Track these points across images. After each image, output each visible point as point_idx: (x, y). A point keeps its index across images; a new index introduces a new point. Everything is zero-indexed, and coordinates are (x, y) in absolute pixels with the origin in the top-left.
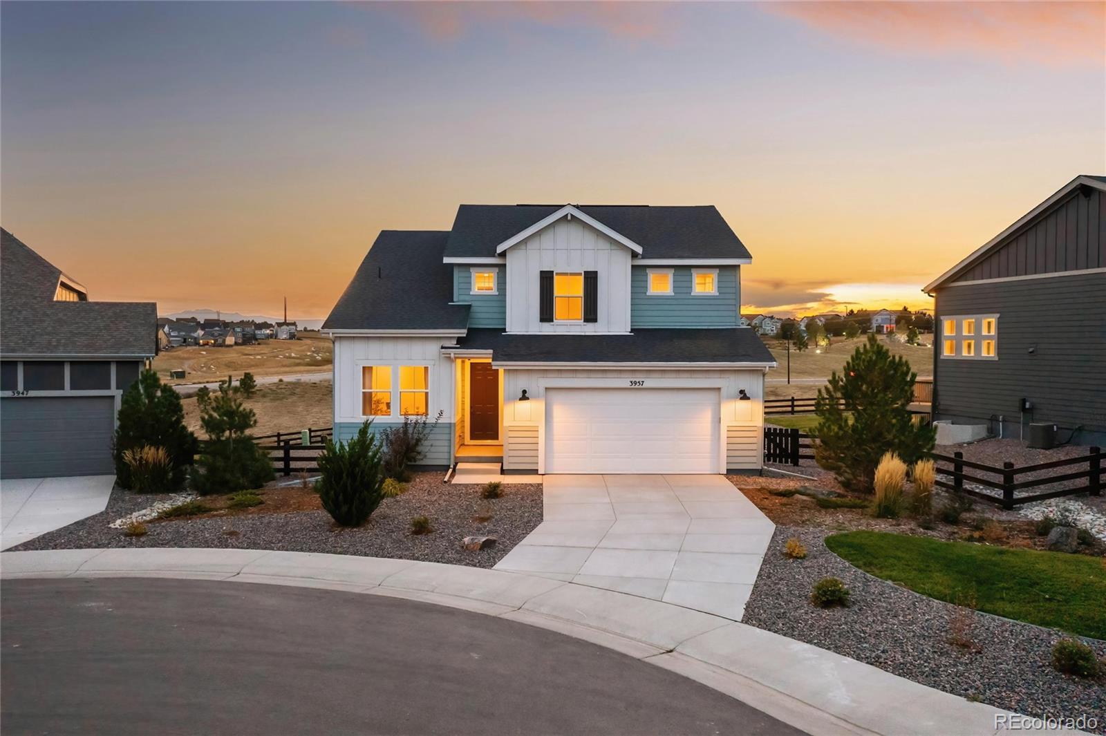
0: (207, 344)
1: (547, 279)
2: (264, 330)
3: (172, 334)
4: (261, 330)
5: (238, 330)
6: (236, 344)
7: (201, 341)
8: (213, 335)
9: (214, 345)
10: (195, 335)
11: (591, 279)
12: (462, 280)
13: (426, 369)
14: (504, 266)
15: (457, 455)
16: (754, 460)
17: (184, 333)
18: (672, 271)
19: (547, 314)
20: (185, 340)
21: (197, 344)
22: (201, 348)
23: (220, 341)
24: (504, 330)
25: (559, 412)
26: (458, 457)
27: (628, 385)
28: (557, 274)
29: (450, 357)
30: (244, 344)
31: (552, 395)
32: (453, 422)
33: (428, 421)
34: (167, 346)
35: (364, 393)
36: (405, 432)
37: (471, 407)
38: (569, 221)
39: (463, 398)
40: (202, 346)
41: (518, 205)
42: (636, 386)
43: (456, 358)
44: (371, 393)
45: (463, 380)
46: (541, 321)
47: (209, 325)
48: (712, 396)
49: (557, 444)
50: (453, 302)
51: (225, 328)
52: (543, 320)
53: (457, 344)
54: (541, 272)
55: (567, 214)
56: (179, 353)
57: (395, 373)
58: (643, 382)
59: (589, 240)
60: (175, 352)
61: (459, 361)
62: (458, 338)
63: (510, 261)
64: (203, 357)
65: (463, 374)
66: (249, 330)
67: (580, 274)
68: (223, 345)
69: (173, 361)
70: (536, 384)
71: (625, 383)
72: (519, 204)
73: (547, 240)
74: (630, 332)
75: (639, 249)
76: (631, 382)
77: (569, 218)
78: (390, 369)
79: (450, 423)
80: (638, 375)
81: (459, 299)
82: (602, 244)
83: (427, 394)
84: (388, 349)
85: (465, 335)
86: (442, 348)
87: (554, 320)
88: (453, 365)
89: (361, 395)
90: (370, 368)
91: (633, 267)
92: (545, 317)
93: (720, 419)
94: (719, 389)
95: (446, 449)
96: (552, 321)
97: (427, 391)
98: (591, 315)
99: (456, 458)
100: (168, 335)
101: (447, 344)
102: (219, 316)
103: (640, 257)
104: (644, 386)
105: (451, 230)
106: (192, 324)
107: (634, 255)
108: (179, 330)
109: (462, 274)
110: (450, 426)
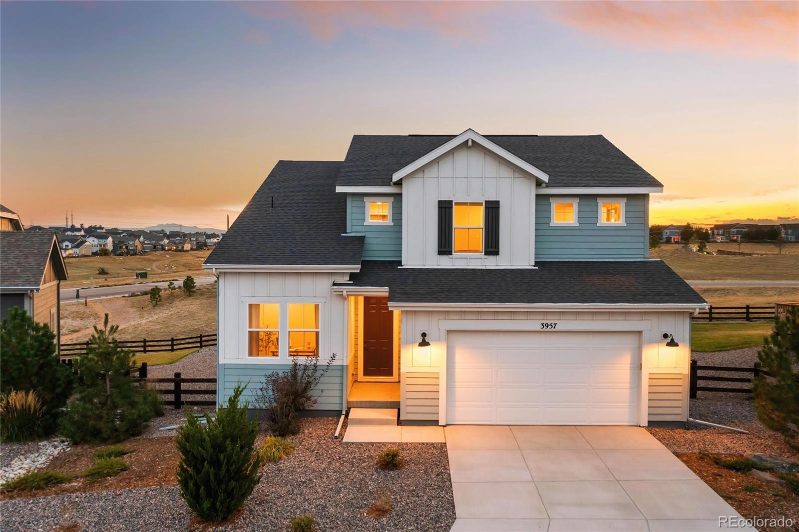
0: (171, 250)
1: (445, 209)
2: (212, 239)
3: (146, 242)
4: (210, 239)
5: (193, 239)
6: (192, 249)
7: (166, 248)
8: (175, 243)
9: (176, 250)
10: (162, 243)
11: (492, 210)
12: (355, 210)
13: (317, 307)
14: (400, 195)
15: (349, 400)
16: (679, 411)
17: (154, 242)
18: (577, 200)
19: (445, 247)
20: (155, 246)
21: (163, 249)
22: (166, 252)
23: (180, 247)
24: (400, 263)
25: (462, 357)
26: (350, 402)
27: (538, 327)
28: (456, 204)
29: (342, 295)
30: (197, 249)
31: (454, 338)
32: (345, 364)
33: (318, 363)
34: (141, 251)
35: (250, 332)
36: (294, 376)
37: (365, 342)
38: (469, 148)
39: (356, 332)
40: (167, 251)
41: (409, 136)
42: (548, 329)
43: (348, 295)
44: (258, 332)
45: (356, 315)
46: (438, 254)
47: (173, 235)
48: (631, 341)
49: (460, 391)
50: (346, 233)
51: (184, 237)
52: (441, 253)
53: (349, 280)
54: (439, 202)
55: (468, 140)
56: (150, 256)
57: (284, 310)
58: (556, 324)
59: (491, 168)
60: (146, 255)
61: (352, 299)
62: (351, 274)
63: (406, 190)
64: (167, 259)
65: (356, 309)
66: (202, 239)
67: (480, 204)
68: (182, 250)
69: (144, 262)
70: (436, 326)
71: (536, 325)
72: (410, 134)
73: (446, 168)
74: (534, 266)
75: (545, 177)
76: (543, 324)
77: (470, 143)
78: (277, 306)
79: (343, 365)
80: (550, 317)
81: (352, 230)
82: (505, 172)
83: (317, 333)
84: (276, 284)
85: (358, 271)
86: (334, 284)
87: (453, 253)
88: (346, 302)
89: (247, 333)
90: (258, 306)
91: (537, 195)
92: (443, 249)
93: (641, 364)
94: (640, 333)
95: (338, 393)
96: (451, 254)
97: (317, 330)
98: (492, 247)
99: (348, 402)
100: (142, 243)
101: (340, 280)
102: (181, 229)
103: (544, 185)
104: (557, 328)
105: (344, 160)
106: (161, 235)
107: (539, 183)
108: (150, 239)
109: (356, 204)
110: (342, 368)
